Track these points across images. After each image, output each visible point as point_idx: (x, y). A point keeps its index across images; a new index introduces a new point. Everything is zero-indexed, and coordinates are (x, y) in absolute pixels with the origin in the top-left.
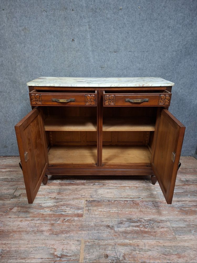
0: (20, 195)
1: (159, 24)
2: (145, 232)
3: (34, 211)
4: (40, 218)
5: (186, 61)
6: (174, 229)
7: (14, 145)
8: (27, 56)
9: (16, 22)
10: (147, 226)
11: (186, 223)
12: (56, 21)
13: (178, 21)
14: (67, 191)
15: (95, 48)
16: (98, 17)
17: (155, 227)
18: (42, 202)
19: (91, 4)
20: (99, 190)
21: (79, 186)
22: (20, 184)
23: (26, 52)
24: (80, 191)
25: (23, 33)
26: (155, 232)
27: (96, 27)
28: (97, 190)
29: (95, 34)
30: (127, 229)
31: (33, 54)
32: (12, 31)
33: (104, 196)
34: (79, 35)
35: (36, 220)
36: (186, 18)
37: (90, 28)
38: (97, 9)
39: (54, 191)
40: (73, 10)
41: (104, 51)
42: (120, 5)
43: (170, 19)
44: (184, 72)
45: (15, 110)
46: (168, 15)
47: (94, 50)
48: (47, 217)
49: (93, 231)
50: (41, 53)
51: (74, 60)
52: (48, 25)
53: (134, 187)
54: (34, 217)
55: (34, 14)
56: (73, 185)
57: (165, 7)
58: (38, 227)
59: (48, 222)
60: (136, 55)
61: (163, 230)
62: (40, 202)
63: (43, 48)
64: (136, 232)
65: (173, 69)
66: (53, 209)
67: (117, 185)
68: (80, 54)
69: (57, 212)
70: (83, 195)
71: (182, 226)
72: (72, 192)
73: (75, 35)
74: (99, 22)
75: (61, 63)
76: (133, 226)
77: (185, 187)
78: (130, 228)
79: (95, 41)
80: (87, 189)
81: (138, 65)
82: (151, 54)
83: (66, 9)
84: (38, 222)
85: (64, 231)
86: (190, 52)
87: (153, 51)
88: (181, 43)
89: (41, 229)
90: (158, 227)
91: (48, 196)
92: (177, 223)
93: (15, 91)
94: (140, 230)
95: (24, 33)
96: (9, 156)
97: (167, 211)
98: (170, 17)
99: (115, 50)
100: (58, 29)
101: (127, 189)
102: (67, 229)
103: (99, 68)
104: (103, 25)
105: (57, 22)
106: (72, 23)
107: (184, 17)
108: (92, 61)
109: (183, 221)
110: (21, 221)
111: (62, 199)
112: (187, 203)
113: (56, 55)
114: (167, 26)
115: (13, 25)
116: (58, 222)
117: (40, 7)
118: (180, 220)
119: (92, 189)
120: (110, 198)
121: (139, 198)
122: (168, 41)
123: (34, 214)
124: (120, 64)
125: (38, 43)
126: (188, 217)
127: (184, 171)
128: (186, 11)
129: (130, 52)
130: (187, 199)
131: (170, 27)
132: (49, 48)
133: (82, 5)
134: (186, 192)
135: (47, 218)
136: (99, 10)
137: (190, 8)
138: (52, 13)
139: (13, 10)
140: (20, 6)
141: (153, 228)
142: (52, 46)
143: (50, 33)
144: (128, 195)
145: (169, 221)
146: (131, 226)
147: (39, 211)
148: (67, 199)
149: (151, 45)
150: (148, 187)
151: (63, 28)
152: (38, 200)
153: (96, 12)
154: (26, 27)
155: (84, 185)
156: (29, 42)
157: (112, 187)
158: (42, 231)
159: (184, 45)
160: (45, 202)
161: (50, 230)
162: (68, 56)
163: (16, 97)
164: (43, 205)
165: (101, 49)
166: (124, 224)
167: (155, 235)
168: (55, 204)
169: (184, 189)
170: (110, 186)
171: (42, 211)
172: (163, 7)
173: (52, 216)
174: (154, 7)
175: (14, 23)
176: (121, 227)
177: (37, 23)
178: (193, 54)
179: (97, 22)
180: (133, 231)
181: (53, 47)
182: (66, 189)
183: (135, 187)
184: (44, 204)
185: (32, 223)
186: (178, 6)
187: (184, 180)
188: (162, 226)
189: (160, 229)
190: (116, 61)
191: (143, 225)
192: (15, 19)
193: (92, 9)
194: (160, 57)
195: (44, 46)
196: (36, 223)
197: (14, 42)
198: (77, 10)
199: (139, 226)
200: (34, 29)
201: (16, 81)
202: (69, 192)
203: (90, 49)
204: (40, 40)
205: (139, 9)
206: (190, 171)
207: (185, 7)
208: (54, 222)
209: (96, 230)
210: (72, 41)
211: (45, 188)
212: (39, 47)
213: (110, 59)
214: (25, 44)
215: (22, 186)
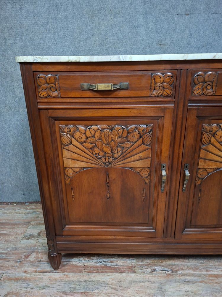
7: (5, 184)
8: (25, 27)
14: (102, 288)
15: (149, 8)
21: (124, 274)
22: (8, 268)
23: (23, 19)
31: (36, 23)
41: (166, 14)
45: (6, 126)
47: (146, 11)
50: (51, 20)
51: (110, 33)
56: (112, 272)
63: (54, 10)
67: (200, 273)
68: (121, 19)
75: (86, 39)
80: (143, 284)
93: (6, 92)
99: (186, 10)
103: (155, 45)
108: (144, 32)
113: (77, 25)
119: (152, 282)
124: (194, 38)
129: (214, 14)
132: (64, 10)
142: (71, 8)
155: (134, 272)
157: (193, 278)
162: (99, 24)
163: (7, 102)
165: (161, 9)
181: (73, 8)
182: (99, 283)
190: (187, 31)
195: (56, 7)
201: (6, 73)
203: (141, 10)
211: (55, 280)
212: (46, 10)
213: (176, 28)
214: (22, 5)
215: (11, 273)
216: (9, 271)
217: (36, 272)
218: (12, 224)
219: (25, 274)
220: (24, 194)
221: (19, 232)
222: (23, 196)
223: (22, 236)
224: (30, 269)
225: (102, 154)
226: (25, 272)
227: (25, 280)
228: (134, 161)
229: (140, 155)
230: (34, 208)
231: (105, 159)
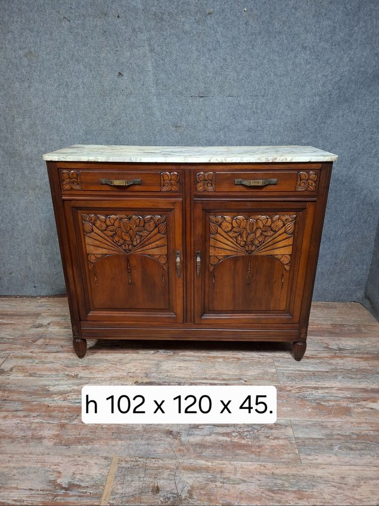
0: (11, 370)
1: (286, 42)
2: (240, 446)
3: (33, 400)
4: (42, 414)
5: (341, 113)
6: (300, 441)
7: (14, 275)
8: (34, 105)
9: (12, 40)
10: (246, 433)
11: (324, 432)
12: (86, 37)
13: (321, 35)
14: (103, 364)
15: (162, 89)
16: (166, 29)
17: (261, 438)
18: (50, 383)
19: (153, 5)
20: (165, 363)
21: (127, 355)
22: (15, 349)
23: (32, 98)
24: (127, 365)
25: (25, 62)
26: (259, 447)
27: (164, 49)
28: (160, 364)
29: (162, 62)
30: (205, 439)
31: (46, 101)
32: (5, 58)
33: (172, 374)
34: (131, 64)
35: (34, 417)
36: (337, 30)
37: (152, 51)
38: (164, 14)
39: (77, 364)
40: (118, 17)
41: (179, 96)
42: (208, 6)
43: (307, 33)
44: (336, 136)
45: (14, 209)
46: (301, 24)
47: (159, 92)
48: (55, 411)
49: (139, 441)
50: (61, 98)
51: (123, 113)
52: (73, 45)
53: (233, 359)
54: (31, 410)
55: (45, 25)
56: (116, 353)
57: (296, 9)
58: (35, 430)
59: (56, 422)
60: (242, 102)
61: (277, 444)
62: (46, 383)
63: (64, 89)
64: (222, 445)
65: (316, 129)
66: (68, 396)
67: (200, 355)
68: (134, 100)
69: (75, 403)
70: (132, 371)
71: (316, 436)
72: (110, 365)
73: (123, 63)
74: (168, 39)
75: (98, 119)
76: (218, 434)
77: (334, 361)
78: (212, 437)
79: (163, 76)
80: (142, 361)
81: (246, 122)
82: (272, 101)
83: (106, 15)
84: (36, 421)
85: (83, 438)
86: (347, 95)
87: (274, 95)
88: (330, 78)
89: (39, 434)
90: (267, 437)
91: (63, 373)
92: (306, 430)
93: (14, 171)
94: (231, 441)
95: (29, 61)
96: (5, 296)
97: (289, 406)
98: (305, 28)
99: (200, 93)
100: (92, 53)
101: (219, 362)
102: (88, 436)
103: (171, 127)
104: (177, 44)
105: (90, 39)
106: (118, 41)
107: (335, 28)
108: (158, 113)
109: (319, 427)
110: (5, 417)
111: (89, 379)
112: (334, 391)
113: (89, 104)
114: (300, 46)
115: (7, 46)
116: (74, 422)
117: (56, 12)
118: (314, 425)
119: (151, 360)
120: (183, 378)
121: (240, 379)
122: (303, 75)
123: (32, 405)
124: (211, 121)
125: (55, 80)
126: (331, 420)
127: (337, 331)
128: (337, 16)
129: (229, 97)
130: (334, 385)
131: (306, 47)
132: (75, 89)
133: (135, 6)
134: (335, 370)
135: (53, 413)
136: (169, 16)
137: (345, 9)
138: (79, 22)
139: (7, 18)
140: (20, 10)
141: (258, 438)
142: (81, 87)
143: (77, 60)
144: (220, 374)
145: (291, 425)
146: (214, 433)
147: (43, 399)
148: (100, 379)
149: (271, 83)
150: (260, 359)
151: (102, 52)
152: (44, 379)
153: (162, 19)
154: (32, 50)
155: (137, 353)
156: (37, 78)
157: (191, 358)
158: (42, 438)
159: (336, 83)
160: (57, 383)
161: (57, 436)
162: (111, 104)
163: (16, 182)
164: (52, 389)
165: (173, 91)
166: (203, 428)
167: (259, 452)
168: (76, 388)
169: (331, 364)
170: (186, 356)
171: (47, 401)
172: (293, 10)
173: (65, 410)
174: (275, 9)
175: (9, 42)
176: (194, 435)
177: (51, 43)
178: (353, 99)
179: (166, 39)
180: (216, 444)
181: (83, 87)
182: (101, 361)
183: (236, 358)
184: (54, 386)
185: (25, 421)
186: (322, 6)
187: (335, 347)
188: (275, 435)
189: (272, 441)
190: (202, 113)
191: (239, 432)
192: (10, 35)
193: (155, 14)
194: (289, 107)
195: (66, 85)
196: (33, 422)
197: (9, 79)
198: (126, 17)
199: (230, 433)
200: (47, 54)
201: (14, 152)
202: (105, 366)
203: (153, 91)
204: (58, 75)
205: (244, 14)
206: (349, 330)
207: (335, 9)
208: (66, 421)
209: (144, 440)
210: (119, 76)
211: (60, 358)
212: (56, 89)
213: (191, 110)
214: (31, 83)
215: (18, 353)
216: (16, 352)
217: (42, 352)
218: (20, 316)
219: (31, 354)
220: (34, 287)
221: (27, 322)
222: (33, 288)
223: (31, 325)
224: (36, 350)
225: (122, 241)
226: (32, 352)
227: (31, 358)
228: (152, 248)
229: (157, 243)
230: (46, 302)
231: (125, 246)
